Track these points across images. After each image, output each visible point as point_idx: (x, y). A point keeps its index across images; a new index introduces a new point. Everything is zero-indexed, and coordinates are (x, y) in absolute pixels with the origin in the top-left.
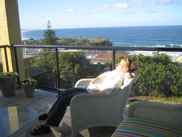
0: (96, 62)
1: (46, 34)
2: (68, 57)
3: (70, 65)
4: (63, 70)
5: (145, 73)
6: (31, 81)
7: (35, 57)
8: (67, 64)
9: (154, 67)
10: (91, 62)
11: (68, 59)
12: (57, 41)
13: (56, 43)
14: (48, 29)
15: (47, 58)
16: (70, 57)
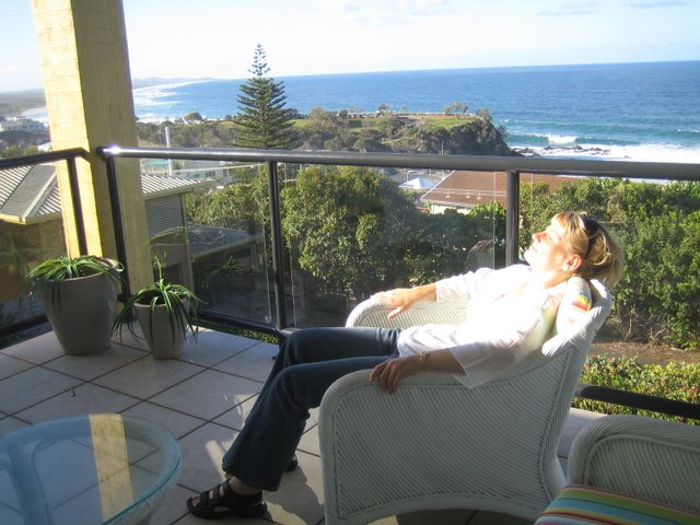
0: (439, 205)
1: (247, 96)
2: (332, 186)
3: (337, 216)
4: (311, 235)
5: (635, 253)
6: (170, 295)
7: (207, 186)
8: (326, 215)
9: (672, 228)
10: (422, 205)
11: (332, 193)
12: (291, 121)
13: (289, 129)
14: (257, 77)
15: (250, 188)
16: (339, 185)
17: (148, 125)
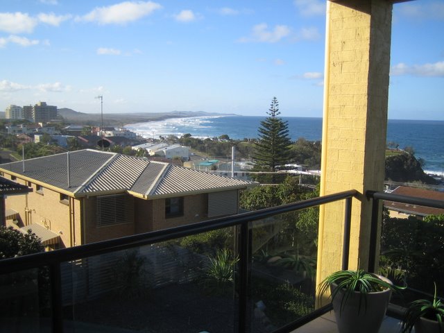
1: (265, 128)
12: (290, 146)
14: (272, 118)
17: (197, 139)
